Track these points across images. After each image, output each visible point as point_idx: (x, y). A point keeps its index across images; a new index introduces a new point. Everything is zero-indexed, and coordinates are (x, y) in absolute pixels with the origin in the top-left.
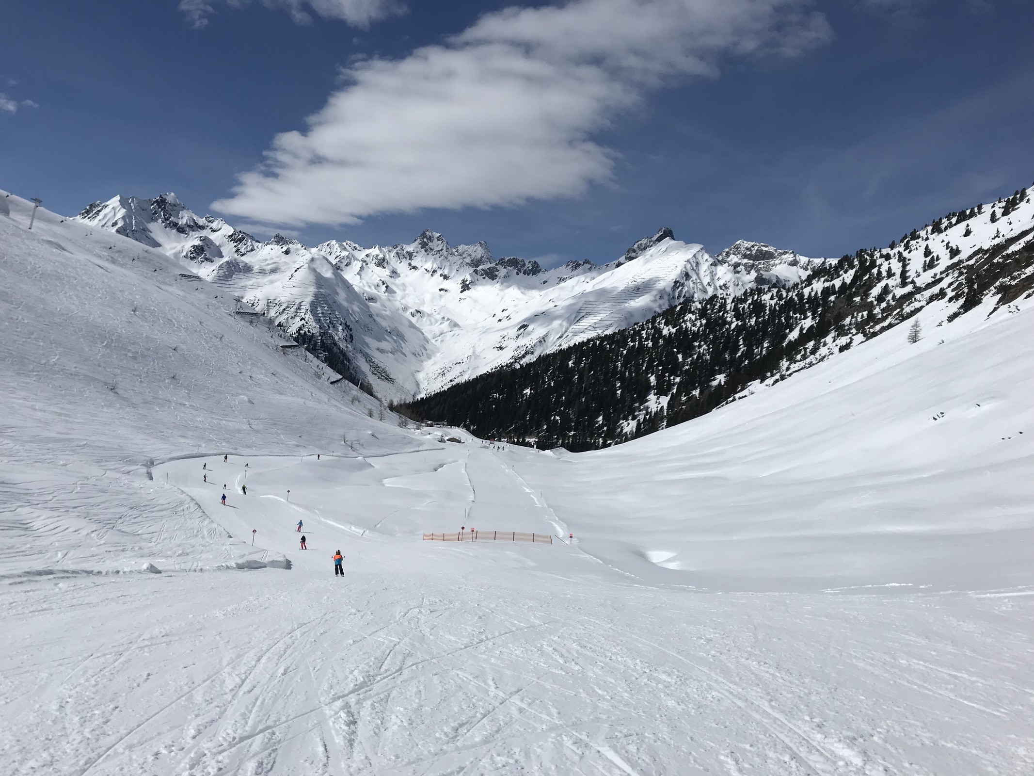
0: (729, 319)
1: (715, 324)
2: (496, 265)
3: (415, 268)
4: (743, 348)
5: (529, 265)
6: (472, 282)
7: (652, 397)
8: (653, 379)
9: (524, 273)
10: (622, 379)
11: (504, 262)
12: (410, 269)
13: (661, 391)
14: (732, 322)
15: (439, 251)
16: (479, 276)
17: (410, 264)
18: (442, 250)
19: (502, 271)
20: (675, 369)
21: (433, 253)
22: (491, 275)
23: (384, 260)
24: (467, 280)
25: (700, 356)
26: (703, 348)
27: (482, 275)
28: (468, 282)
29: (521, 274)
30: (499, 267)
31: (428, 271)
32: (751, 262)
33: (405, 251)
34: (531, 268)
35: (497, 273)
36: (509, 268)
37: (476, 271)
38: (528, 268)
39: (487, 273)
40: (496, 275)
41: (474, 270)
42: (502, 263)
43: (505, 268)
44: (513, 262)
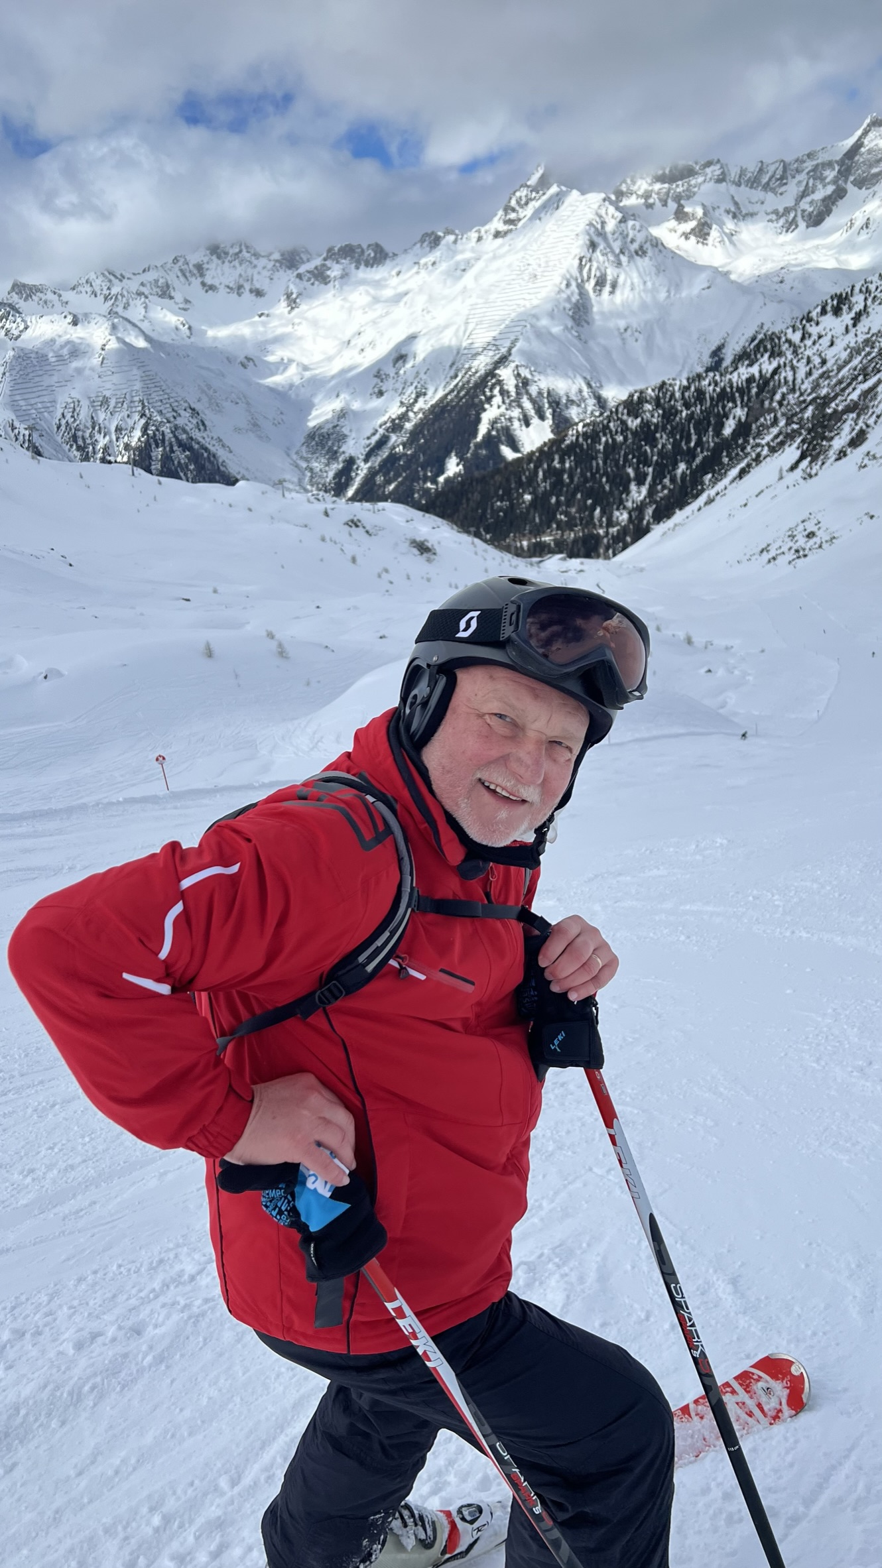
0: (679, 408)
1: (669, 414)
2: (325, 259)
3: (212, 288)
4: (694, 437)
5: (370, 250)
6: (299, 295)
7: (633, 487)
8: (630, 471)
9: (367, 265)
10: (606, 474)
11: (334, 254)
12: (207, 291)
13: (640, 481)
14: (682, 411)
15: (236, 254)
16: (305, 283)
17: (203, 284)
18: (241, 251)
19: (335, 271)
20: (645, 460)
21: (229, 258)
22: (320, 276)
23: (168, 286)
24: (291, 292)
25: (664, 446)
26: (663, 439)
27: (309, 280)
28: (294, 296)
29: (362, 267)
30: (328, 263)
31: (231, 289)
33: (191, 266)
34: (372, 255)
35: (328, 273)
36: (343, 261)
37: (299, 276)
38: (370, 254)
39: (314, 275)
40: (329, 276)
41: (295, 274)
42: (332, 256)
43: (337, 262)
44: (347, 252)
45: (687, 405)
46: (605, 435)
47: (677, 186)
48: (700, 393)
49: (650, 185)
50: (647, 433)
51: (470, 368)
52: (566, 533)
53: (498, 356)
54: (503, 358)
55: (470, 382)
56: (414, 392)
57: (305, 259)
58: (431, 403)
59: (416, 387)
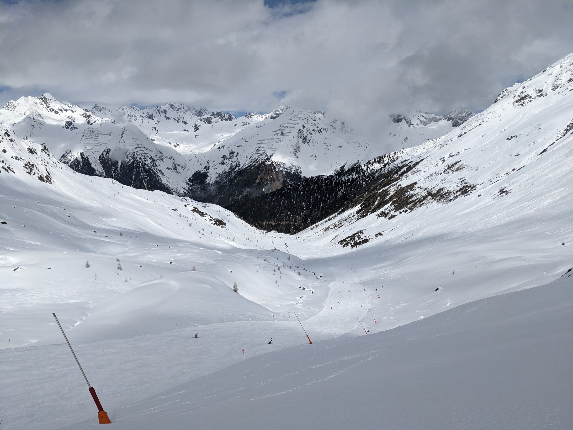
3: (168, 118)
15: (179, 109)
17: (165, 117)
19: (214, 119)
21: (177, 109)
22: (209, 121)
23: (152, 115)
27: (204, 121)
28: (198, 126)
29: (224, 120)
31: (176, 120)
33: (162, 110)
36: (217, 117)
37: (201, 120)
38: (227, 117)
39: (206, 121)
40: (211, 121)
41: (199, 119)
42: (213, 115)
43: (215, 117)
44: (219, 115)
48: (331, 182)
51: (256, 160)
52: (279, 223)
53: (267, 158)
54: (268, 159)
55: (255, 164)
56: (235, 165)
57: (204, 114)
58: (241, 169)
59: (236, 163)
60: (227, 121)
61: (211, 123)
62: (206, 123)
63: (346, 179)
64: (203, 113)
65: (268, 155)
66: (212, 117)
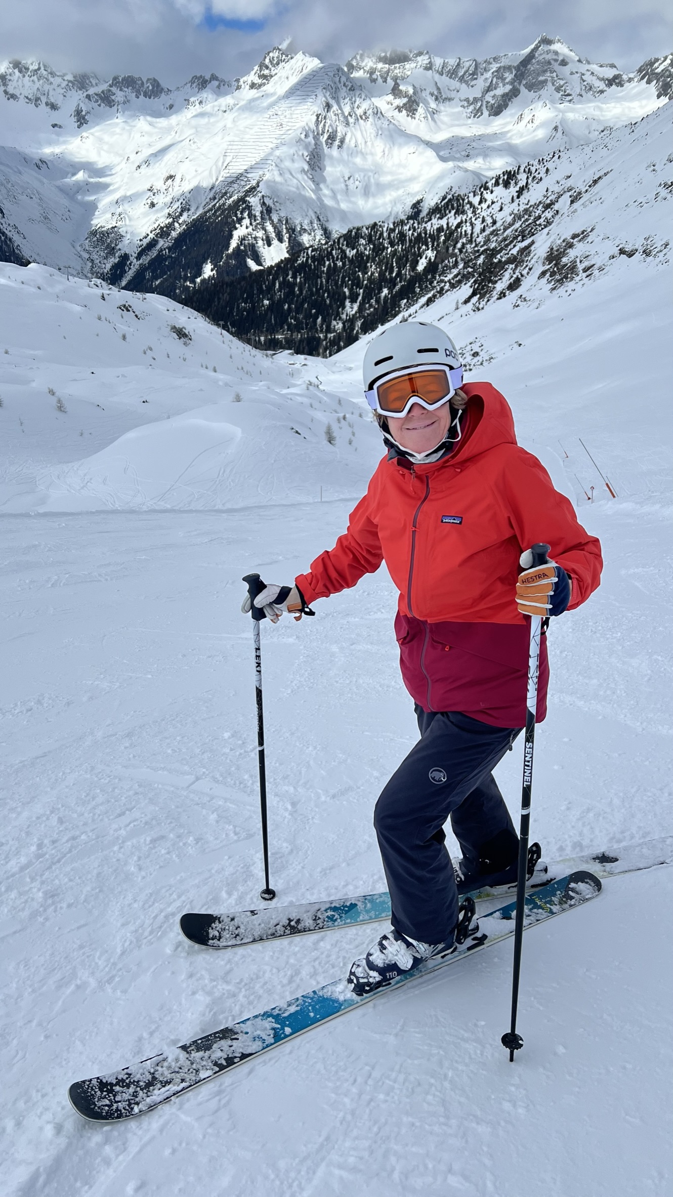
1: (378, 249)
2: (111, 86)
3: (13, 96)
4: (395, 270)
5: (149, 84)
6: (88, 112)
7: (348, 303)
8: (346, 291)
9: (146, 96)
10: (327, 290)
11: (118, 82)
12: (8, 99)
13: (353, 299)
15: (36, 71)
16: (93, 103)
17: (6, 92)
18: (39, 69)
19: (119, 96)
20: (357, 283)
21: (29, 73)
22: (106, 99)
24: (82, 111)
26: (372, 268)
27: (96, 101)
28: (83, 113)
29: (142, 97)
31: (30, 100)
32: (387, 66)
34: (151, 88)
35: (113, 97)
36: (126, 89)
37: (88, 97)
38: (148, 87)
39: (101, 98)
40: (113, 101)
41: (85, 94)
42: (116, 83)
43: (121, 90)
44: (129, 82)
45: (392, 244)
46: (329, 260)
47: (395, 68)
48: (402, 235)
49: (375, 63)
50: (360, 262)
51: (226, 193)
52: (295, 334)
53: (249, 186)
54: (252, 188)
55: (225, 204)
56: (180, 207)
57: (94, 83)
58: (193, 217)
59: (181, 203)
60: (150, 98)
61: (114, 105)
62: (102, 104)
63: (435, 227)
64: (91, 79)
65: (252, 180)
66: (114, 89)
